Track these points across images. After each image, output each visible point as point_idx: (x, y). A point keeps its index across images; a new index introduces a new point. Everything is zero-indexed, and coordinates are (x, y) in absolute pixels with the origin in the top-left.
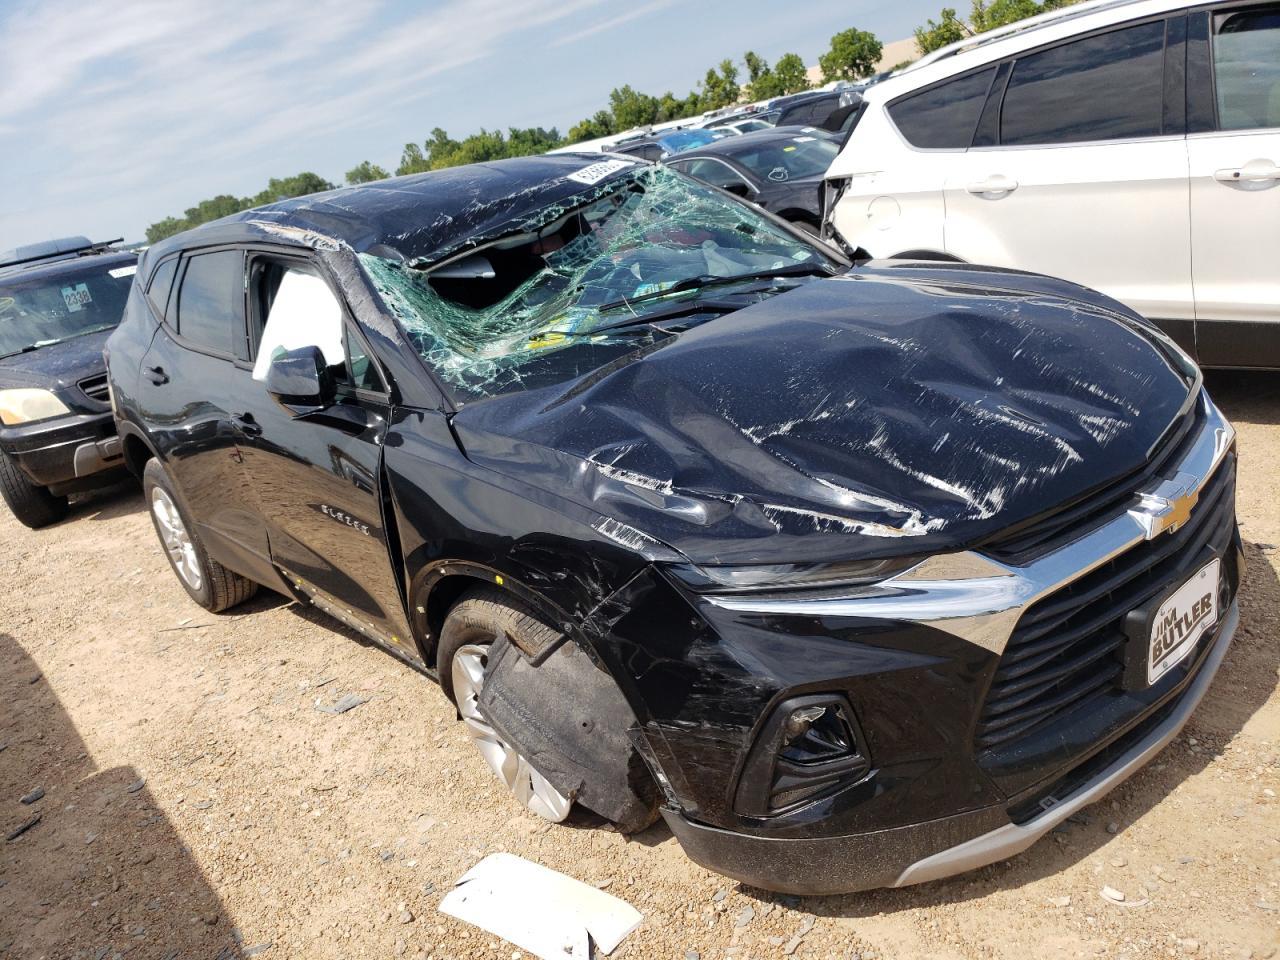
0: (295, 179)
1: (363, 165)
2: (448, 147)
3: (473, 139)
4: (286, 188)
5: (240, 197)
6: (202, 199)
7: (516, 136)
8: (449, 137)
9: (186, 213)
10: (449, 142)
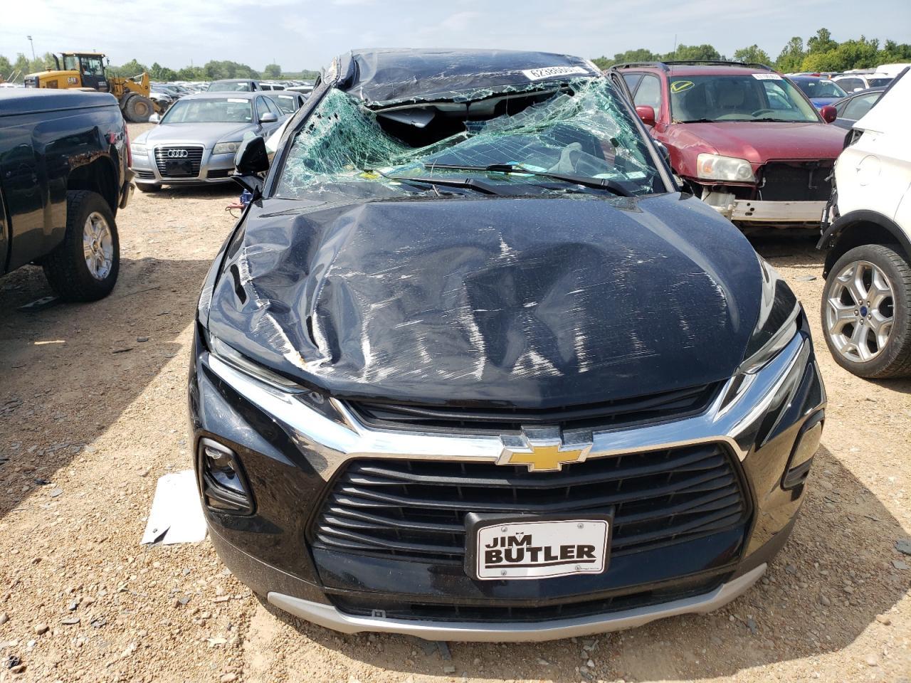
0: (697, 48)
1: (752, 47)
2: (826, 46)
3: (851, 43)
4: (688, 54)
5: (654, 54)
6: (629, 49)
7: (891, 47)
8: (831, 38)
9: (615, 56)
10: (829, 41)
